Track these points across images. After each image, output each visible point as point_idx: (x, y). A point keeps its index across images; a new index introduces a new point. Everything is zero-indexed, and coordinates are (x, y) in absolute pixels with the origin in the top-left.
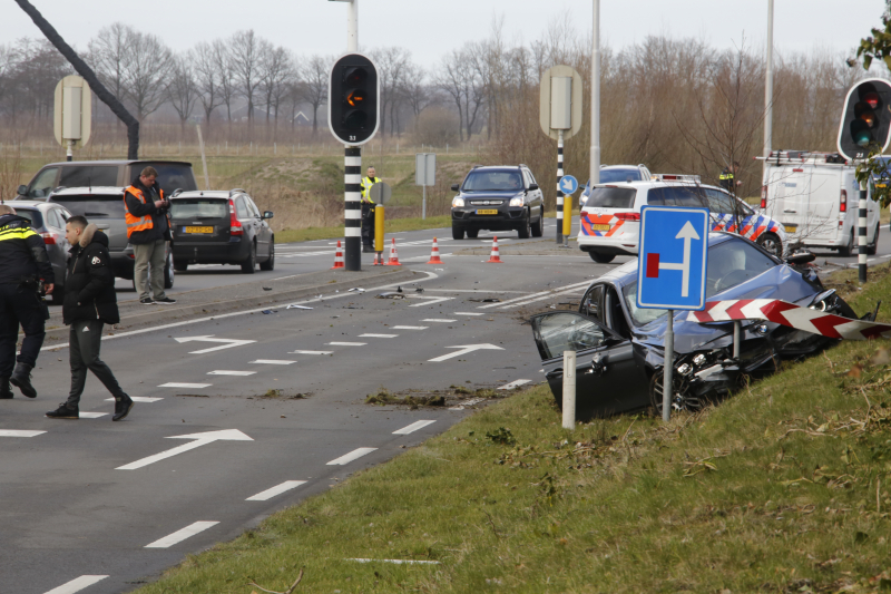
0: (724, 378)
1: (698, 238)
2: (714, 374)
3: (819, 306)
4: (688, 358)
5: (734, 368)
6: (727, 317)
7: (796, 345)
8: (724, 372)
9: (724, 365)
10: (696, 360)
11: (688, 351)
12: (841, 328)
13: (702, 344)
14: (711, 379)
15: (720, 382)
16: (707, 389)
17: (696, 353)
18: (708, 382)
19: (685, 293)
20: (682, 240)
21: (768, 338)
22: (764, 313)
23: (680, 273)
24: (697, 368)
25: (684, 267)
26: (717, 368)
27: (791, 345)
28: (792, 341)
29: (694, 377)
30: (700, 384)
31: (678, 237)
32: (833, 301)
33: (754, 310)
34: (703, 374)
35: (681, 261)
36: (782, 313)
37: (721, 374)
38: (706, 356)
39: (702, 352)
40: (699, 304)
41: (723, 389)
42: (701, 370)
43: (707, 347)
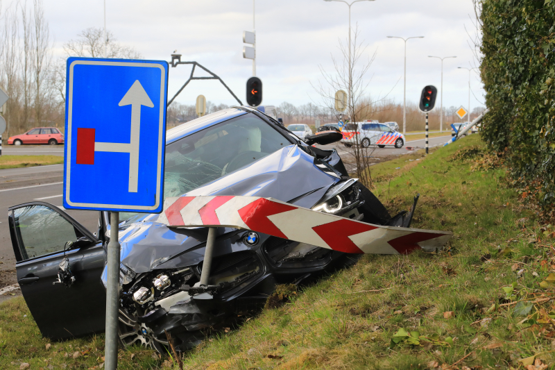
0: (195, 310)
1: (151, 105)
2: (180, 305)
3: (333, 202)
4: (146, 280)
5: (207, 296)
6: (199, 222)
7: (299, 259)
8: (194, 302)
9: (192, 292)
10: (157, 282)
11: (146, 270)
12: (359, 239)
13: (166, 259)
14: (175, 311)
15: (189, 316)
16: (170, 326)
17: (155, 273)
18: (172, 315)
19: (133, 187)
20: (129, 108)
21: (258, 251)
22: (243, 218)
23: (126, 156)
24: (158, 296)
25: (132, 148)
26: (183, 296)
27: (291, 260)
28: (292, 255)
29: (155, 307)
30: (159, 319)
31: (121, 104)
32: (354, 195)
34: (165, 303)
35: (126, 139)
36: (270, 218)
37: (188, 304)
38: (170, 278)
39: (165, 272)
40: (153, 204)
41: (193, 326)
42: (163, 297)
43: (172, 265)
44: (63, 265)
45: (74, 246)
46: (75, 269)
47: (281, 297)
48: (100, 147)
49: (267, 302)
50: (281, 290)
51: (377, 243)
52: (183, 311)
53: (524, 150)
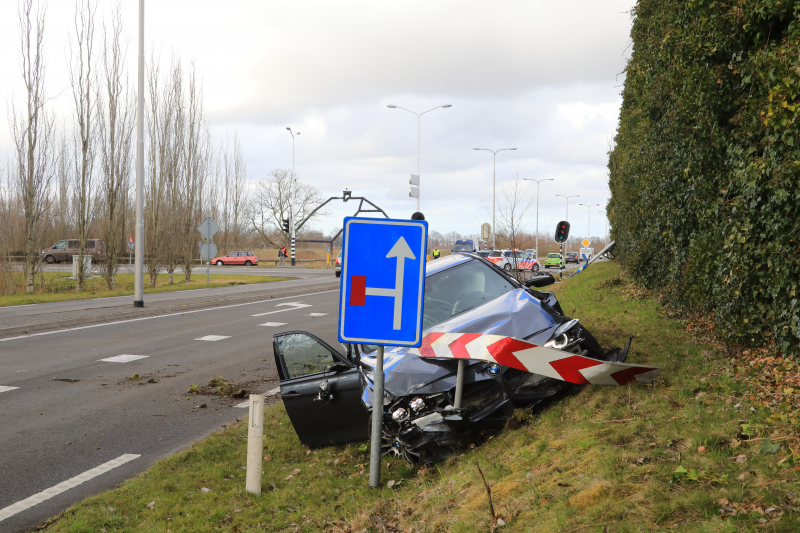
0: (446, 429)
1: (413, 257)
2: (434, 424)
3: (560, 339)
4: (404, 402)
5: (457, 418)
6: (450, 355)
7: (532, 388)
8: (445, 422)
9: (444, 414)
10: (413, 405)
11: (404, 394)
12: (587, 373)
13: (421, 385)
14: (428, 429)
15: (441, 434)
16: (424, 442)
17: (411, 397)
18: (426, 432)
19: (397, 325)
20: (394, 260)
21: (499, 380)
22: (492, 353)
23: (391, 300)
24: (414, 415)
25: (397, 293)
26: (436, 416)
27: (526, 388)
28: (527, 384)
29: (411, 426)
30: (417, 434)
31: (388, 256)
32: (575, 334)
33: (480, 349)
34: (421, 422)
35: (392, 286)
36: (514, 353)
37: (440, 424)
38: (425, 401)
39: (420, 396)
40: (414, 339)
41: (444, 442)
42: (418, 417)
43: (427, 390)
44: (323, 385)
45: (332, 370)
46: (333, 388)
47: (519, 419)
48: (370, 291)
49: (507, 423)
50: (519, 413)
51: (601, 376)
52: (435, 429)
53: (696, 291)
